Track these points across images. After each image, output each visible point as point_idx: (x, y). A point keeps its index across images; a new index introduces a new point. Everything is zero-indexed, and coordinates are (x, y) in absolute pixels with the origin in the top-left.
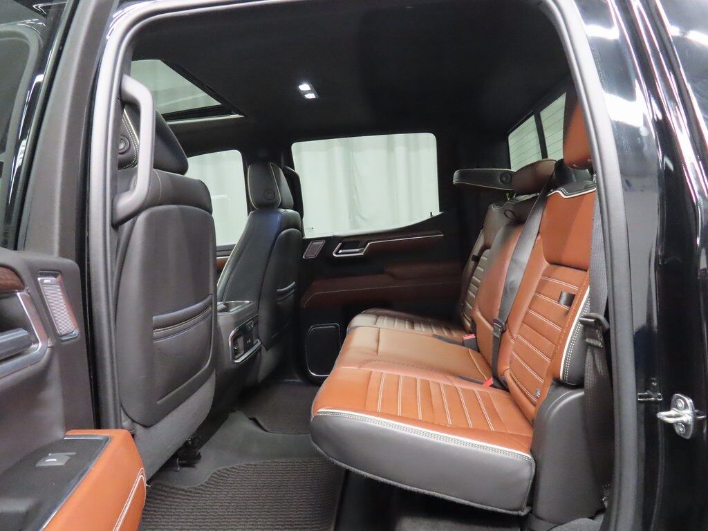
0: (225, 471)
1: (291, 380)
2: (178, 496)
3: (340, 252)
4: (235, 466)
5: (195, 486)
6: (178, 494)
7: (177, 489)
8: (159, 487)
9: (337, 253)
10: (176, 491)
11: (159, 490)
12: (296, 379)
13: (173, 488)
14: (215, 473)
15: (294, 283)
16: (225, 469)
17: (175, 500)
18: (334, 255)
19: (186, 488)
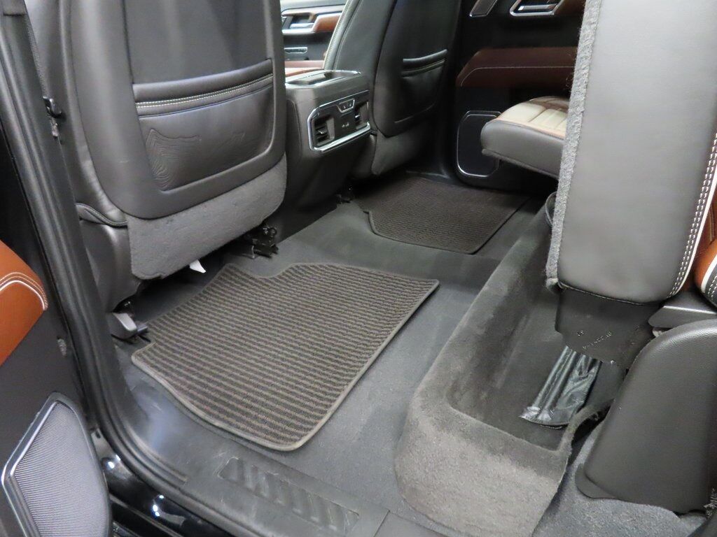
0: (304, 268)
1: (437, 175)
2: (247, 284)
3: (521, 8)
4: (316, 264)
5: (266, 278)
6: (248, 282)
7: (248, 276)
8: (232, 270)
9: (516, 11)
10: (247, 279)
11: (232, 274)
12: (441, 173)
13: (245, 274)
14: (292, 268)
15: (445, 51)
16: (305, 266)
17: (243, 287)
18: (512, 13)
19: (257, 277)
